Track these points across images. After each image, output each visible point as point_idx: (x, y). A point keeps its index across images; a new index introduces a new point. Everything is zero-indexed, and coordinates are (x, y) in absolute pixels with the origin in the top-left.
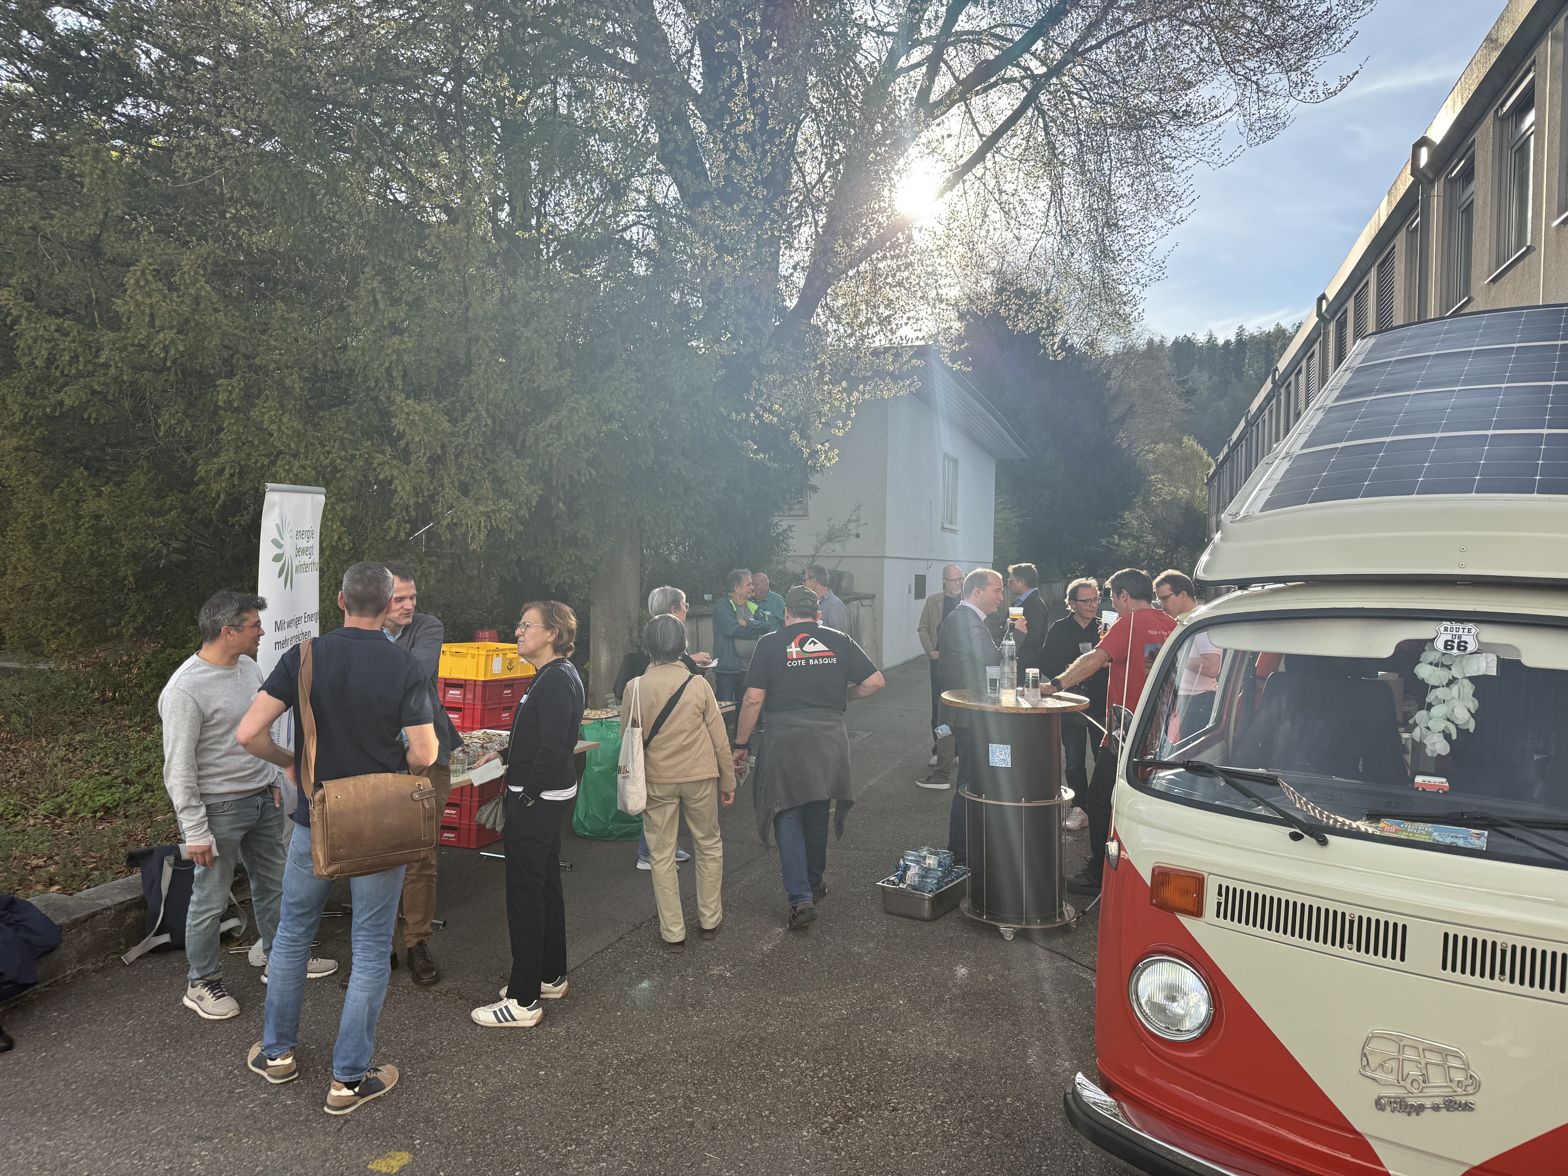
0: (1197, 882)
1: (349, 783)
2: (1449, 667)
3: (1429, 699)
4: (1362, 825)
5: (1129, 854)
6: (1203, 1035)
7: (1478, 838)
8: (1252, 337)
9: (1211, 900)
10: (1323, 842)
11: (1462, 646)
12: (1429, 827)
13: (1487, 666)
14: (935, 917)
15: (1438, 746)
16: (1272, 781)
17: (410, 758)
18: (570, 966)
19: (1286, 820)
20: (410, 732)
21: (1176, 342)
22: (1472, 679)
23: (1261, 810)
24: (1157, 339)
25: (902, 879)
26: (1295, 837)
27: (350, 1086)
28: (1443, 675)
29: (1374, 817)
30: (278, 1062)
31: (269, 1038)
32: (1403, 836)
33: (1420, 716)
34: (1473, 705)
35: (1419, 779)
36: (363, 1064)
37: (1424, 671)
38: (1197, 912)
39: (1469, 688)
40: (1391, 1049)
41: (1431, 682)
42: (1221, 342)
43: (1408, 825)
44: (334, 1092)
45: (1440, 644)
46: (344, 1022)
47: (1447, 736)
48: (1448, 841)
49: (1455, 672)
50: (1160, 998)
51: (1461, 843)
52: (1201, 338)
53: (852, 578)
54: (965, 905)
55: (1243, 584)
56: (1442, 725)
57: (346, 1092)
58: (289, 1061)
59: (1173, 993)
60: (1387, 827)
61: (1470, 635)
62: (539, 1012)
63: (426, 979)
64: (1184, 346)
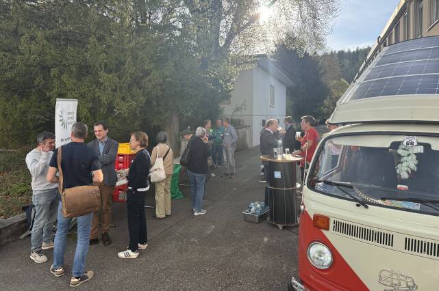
0: (327, 220)
1: (73, 189)
2: (408, 150)
3: (402, 160)
4: (380, 202)
5: (306, 209)
6: (330, 267)
7: (417, 206)
8: (361, 50)
9: (332, 225)
10: (367, 207)
11: (412, 144)
12: (400, 202)
13: (420, 149)
14: (260, 222)
15: (405, 176)
16: (351, 187)
17: (94, 180)
18: (148, 239)
19: (355, 200)
20: (94, 172)
21: (339, 52)
22: (416, 154)
23: (347, 196)
24: (334, 51)
25: (250, 211)
26: (358, 205)
27: (77, 278)
28: (406, 153)
29: (383, 199)
30: (58, 270)
31: (55, 263)
32: (392, 206)
33: (399, 165)
34: (416, 162)
35: (399, 186)
36: (81, 272)
37: (400, 151)
38: (327, 229)
39: (415, 157)
40: (388, 274)
41: (402, 155)
42: (352, 51)
43: (394, 201)
44: (72, 280)
45: (405, 143)
46: (75, 259)
47: (408, 172)
48: (407, 207)
49: (410, 152)
50: (316, 255)
51: (411, 208)
52: (346, 51)
53: (243, 121)
54: (268, 219)
55: (344, 124)
56: (406, 169)
57: (76, 280)
58: (61, 270)
59: (321, 254)
60: (387, 202)
61: (415, 140)
62: (138, 253)
63: (107, 243)
64: (341, 54)
